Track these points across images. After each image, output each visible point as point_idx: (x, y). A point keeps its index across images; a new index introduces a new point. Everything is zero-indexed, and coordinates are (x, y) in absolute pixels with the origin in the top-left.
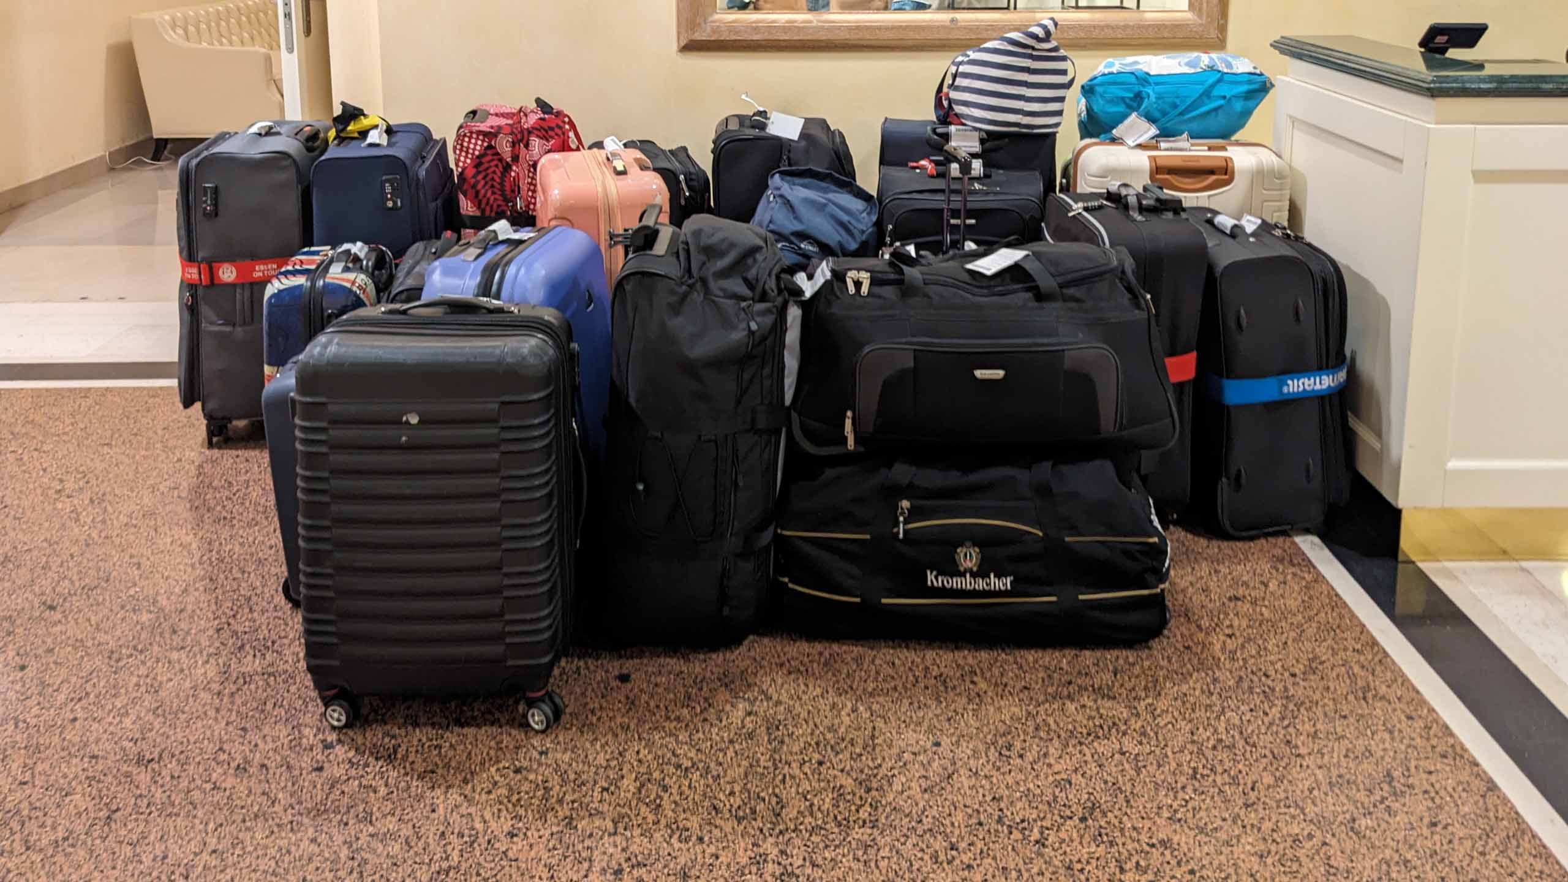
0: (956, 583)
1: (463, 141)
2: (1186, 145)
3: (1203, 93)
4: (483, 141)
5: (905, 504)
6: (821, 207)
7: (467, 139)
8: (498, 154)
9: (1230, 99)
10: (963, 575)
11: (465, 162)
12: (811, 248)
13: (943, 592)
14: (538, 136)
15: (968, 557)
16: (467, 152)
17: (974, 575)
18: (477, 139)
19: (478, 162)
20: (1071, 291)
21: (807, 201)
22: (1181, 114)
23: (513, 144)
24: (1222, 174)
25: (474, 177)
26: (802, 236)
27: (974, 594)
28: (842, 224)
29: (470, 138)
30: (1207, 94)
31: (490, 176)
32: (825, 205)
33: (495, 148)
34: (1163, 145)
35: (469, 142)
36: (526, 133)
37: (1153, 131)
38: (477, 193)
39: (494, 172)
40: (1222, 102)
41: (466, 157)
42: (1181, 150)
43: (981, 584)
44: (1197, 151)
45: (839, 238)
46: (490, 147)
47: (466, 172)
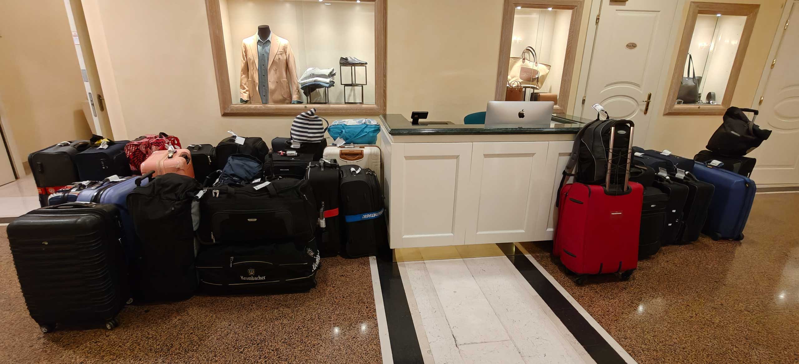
0: (249, 279)
1: (128, 147)
2: (353, 146)
3: (361, 131)
4: (135, 147)
5: (232, 258)
6: (242, 166)
7: (129, 147)
8: (141, 151)
9: (369, 132)
10: (250, 276)
11: (129, 154)
12: (237, 179)
13: (246, 281)
14: (155, 145)
15: (252, 272)
16: (130, 151)
17: (254, 276)
18: (133, 147)
19: (134, 153)
20: (280, 194)
21: (238, 165)
22: (355, 137)
23: (146, 148)
24: (359, 155)
25: (133, 158)
26: (234, 175)
27: (255, 281)
28: (247, 171)
29: (130, 146)
30: (362, 131)
31: (139, 158)
32: (243, 166)
33: (139, 149)
34: (346, 147)
35: (130, 148)
36: (150, 144)
37: (344, 142)
38: (135, 163)
39: (140, 157)
40: (366, 133)
41: (130, 152)
42: (351, 148)
43: (256, 279)
44: (356, 148)
45: (246, 175)
46: (138, 149)
47: (130, 157)
